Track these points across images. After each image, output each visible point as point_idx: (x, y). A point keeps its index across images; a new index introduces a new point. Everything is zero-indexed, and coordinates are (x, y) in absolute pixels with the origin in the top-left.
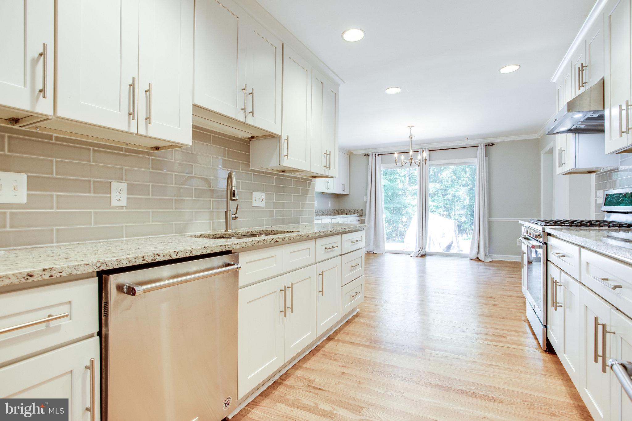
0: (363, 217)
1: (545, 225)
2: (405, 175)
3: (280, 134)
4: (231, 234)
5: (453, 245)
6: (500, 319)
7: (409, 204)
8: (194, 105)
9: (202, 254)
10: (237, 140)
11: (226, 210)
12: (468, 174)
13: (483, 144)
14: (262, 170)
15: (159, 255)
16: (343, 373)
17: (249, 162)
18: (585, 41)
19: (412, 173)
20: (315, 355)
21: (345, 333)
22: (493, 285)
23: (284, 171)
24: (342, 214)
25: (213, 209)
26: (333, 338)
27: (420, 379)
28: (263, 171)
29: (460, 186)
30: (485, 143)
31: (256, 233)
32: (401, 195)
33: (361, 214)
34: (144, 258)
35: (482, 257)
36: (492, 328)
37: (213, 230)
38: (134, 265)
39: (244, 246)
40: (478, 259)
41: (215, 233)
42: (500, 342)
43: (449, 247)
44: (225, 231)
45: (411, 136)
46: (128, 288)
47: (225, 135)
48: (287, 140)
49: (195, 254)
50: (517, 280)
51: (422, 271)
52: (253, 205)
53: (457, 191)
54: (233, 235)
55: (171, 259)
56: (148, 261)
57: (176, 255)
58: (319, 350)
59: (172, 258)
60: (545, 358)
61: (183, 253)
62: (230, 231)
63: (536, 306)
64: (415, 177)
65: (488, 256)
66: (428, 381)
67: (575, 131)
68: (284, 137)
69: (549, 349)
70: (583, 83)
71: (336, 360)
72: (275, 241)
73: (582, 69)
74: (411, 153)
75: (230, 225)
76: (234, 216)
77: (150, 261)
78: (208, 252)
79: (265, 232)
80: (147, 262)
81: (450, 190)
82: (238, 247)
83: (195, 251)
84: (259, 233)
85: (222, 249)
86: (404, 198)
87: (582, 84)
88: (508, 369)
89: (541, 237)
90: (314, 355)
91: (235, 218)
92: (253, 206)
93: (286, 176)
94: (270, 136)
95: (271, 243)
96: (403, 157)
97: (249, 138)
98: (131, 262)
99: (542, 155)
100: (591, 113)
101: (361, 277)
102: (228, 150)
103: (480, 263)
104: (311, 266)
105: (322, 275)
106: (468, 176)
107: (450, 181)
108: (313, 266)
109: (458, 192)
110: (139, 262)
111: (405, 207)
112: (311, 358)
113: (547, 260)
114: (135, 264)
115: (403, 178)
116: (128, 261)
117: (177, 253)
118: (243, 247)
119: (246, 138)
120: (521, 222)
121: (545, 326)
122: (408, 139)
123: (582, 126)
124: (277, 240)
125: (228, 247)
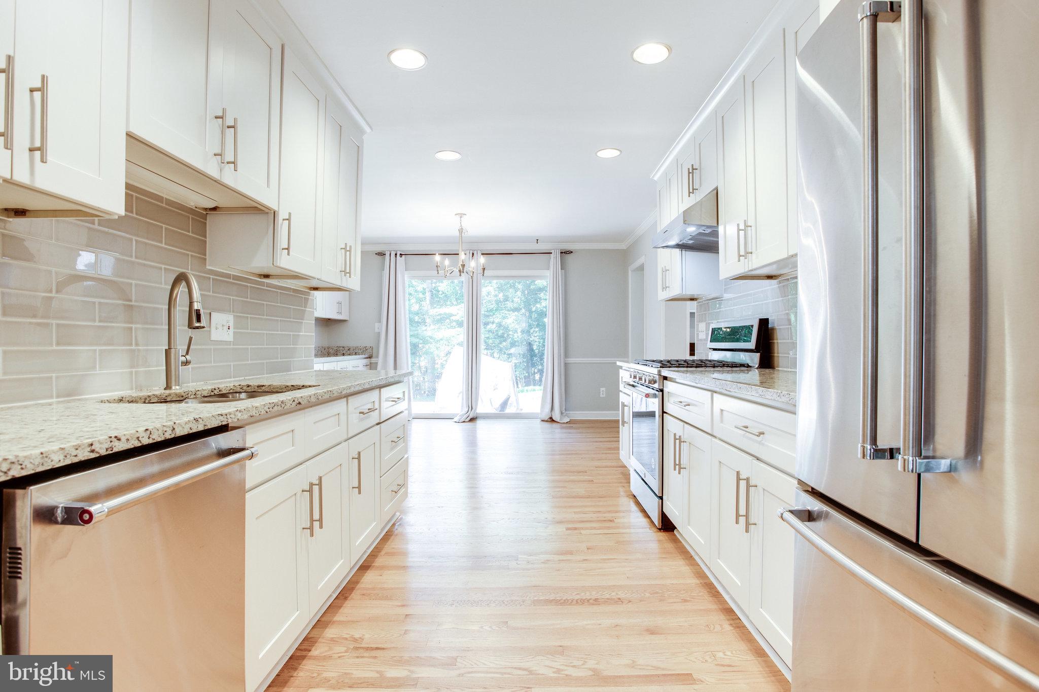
0: (373, 360)
1: (661, 367)
2: (424, 289)
3: (276, 209)
4: (183, 394)
5: (509, 402)
6: (601, 499)
7: (431, 338)
8: (129, 135)
9: (191, 432)
10: (183, 211)
11: (167, 348)
12: (519, 293)
13: (557, 251)
14: (228, 272)
15: (119, 440)
16: (406, 615)
17: (206, 256)
18: (694, 137)
19: (435, 287)
20: (349, 598)
21: (387, 554)
22: (581, 454)
23: (267, 276)
24: (336, 354)
25: (137, 345)
26: (371, 566)
27: (524, 598)
28: (230, 273)
29: (508, 310)
30: (561, 250)
31: (228, 392)
32: (418, 322)
33: (370, 355)
34: (93, 447)
35: (557, 417)
36: (594, 512)
37: (136, 388)
38: (73, 462)
39: (254, 414)
40: (551, 420)
41: (150, 394)
42: (609, 528)
43: (504, 404)
44: (165, 389)
45: (462, 229)
46: (66, 513)
47: (159, 198)
48: (287, 220)
49: (180, 432)
50: (613, 445)
51: (472, 443)
52: (213, 338)
53: (504, 318)
54: (187, 396)
55: (140, 445)
56: (99, 453)
57: (149, 438)
58: (353, 589)
59: (141, 443)
60: (661, 538)
61: (160, 432)
62: (176, 389)
63: (647, 474)
64: (441, 293)
65: (565, 414)
66: (536, 598)
67: (682, 247)
68: (282, 215)
69: (667, 526)
70: (693, 189)
71: (387, 598)
72: (298, 402)
73: (692, 171)
74: (462, 256)
75: (177, 377)
76: (183, 359)
77: (103, 452)
78: (201, 428)
79: (245, 388)
80: (98, 455)
81: (494, 316)
82: (246, 417)
83: (181, 428)
84: (231, 391)
85: (221, 422)
86: (424, 328)
87: (692, 191)
88: (626, 559)
89: (655, 382)
90: (346, 598)
91: (186, 363)
92: (211, 339)
93: (269, 285)
94: (256, 210)
95: (292, 406)
96: (447, 262)
97: (206, 209)
98: (68, 457)
99: (630, 272)
100: (703, 228)
101: (402, 460)
102: (166, 229)
103: (555, 425)
104: (340, 446)
105: (359, 458)
106: (520, 295)
107: (493, 302)
108: (344, 444)
109: (506, 320)
110: (84, 455)
111: (425, 342)
112: (344, 603)
113: (663, 412)
114: (76, 460)
115: (421, 295)
116: (63, 455)
117: (151, 434)
118: (252, 415)
119: (199, 208)
120: (618, 363)
121: (660, 497)
122: (457, 234)
123: (691, 242)
124: (300, 400)
125: (231, 416)
